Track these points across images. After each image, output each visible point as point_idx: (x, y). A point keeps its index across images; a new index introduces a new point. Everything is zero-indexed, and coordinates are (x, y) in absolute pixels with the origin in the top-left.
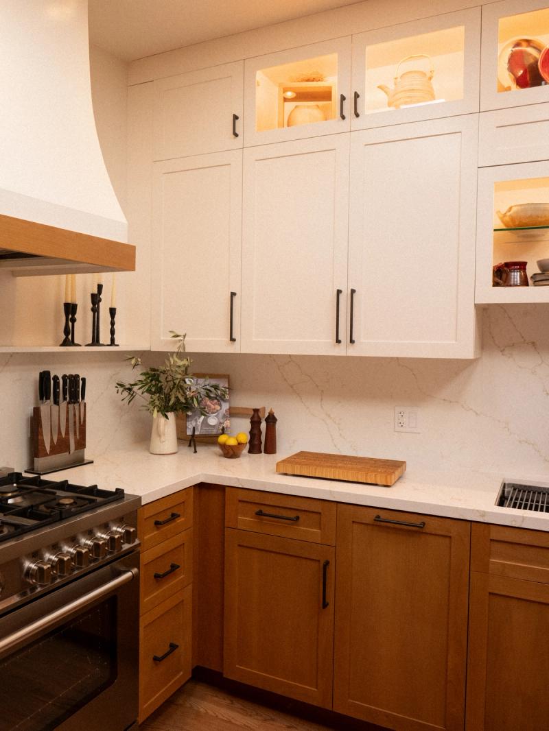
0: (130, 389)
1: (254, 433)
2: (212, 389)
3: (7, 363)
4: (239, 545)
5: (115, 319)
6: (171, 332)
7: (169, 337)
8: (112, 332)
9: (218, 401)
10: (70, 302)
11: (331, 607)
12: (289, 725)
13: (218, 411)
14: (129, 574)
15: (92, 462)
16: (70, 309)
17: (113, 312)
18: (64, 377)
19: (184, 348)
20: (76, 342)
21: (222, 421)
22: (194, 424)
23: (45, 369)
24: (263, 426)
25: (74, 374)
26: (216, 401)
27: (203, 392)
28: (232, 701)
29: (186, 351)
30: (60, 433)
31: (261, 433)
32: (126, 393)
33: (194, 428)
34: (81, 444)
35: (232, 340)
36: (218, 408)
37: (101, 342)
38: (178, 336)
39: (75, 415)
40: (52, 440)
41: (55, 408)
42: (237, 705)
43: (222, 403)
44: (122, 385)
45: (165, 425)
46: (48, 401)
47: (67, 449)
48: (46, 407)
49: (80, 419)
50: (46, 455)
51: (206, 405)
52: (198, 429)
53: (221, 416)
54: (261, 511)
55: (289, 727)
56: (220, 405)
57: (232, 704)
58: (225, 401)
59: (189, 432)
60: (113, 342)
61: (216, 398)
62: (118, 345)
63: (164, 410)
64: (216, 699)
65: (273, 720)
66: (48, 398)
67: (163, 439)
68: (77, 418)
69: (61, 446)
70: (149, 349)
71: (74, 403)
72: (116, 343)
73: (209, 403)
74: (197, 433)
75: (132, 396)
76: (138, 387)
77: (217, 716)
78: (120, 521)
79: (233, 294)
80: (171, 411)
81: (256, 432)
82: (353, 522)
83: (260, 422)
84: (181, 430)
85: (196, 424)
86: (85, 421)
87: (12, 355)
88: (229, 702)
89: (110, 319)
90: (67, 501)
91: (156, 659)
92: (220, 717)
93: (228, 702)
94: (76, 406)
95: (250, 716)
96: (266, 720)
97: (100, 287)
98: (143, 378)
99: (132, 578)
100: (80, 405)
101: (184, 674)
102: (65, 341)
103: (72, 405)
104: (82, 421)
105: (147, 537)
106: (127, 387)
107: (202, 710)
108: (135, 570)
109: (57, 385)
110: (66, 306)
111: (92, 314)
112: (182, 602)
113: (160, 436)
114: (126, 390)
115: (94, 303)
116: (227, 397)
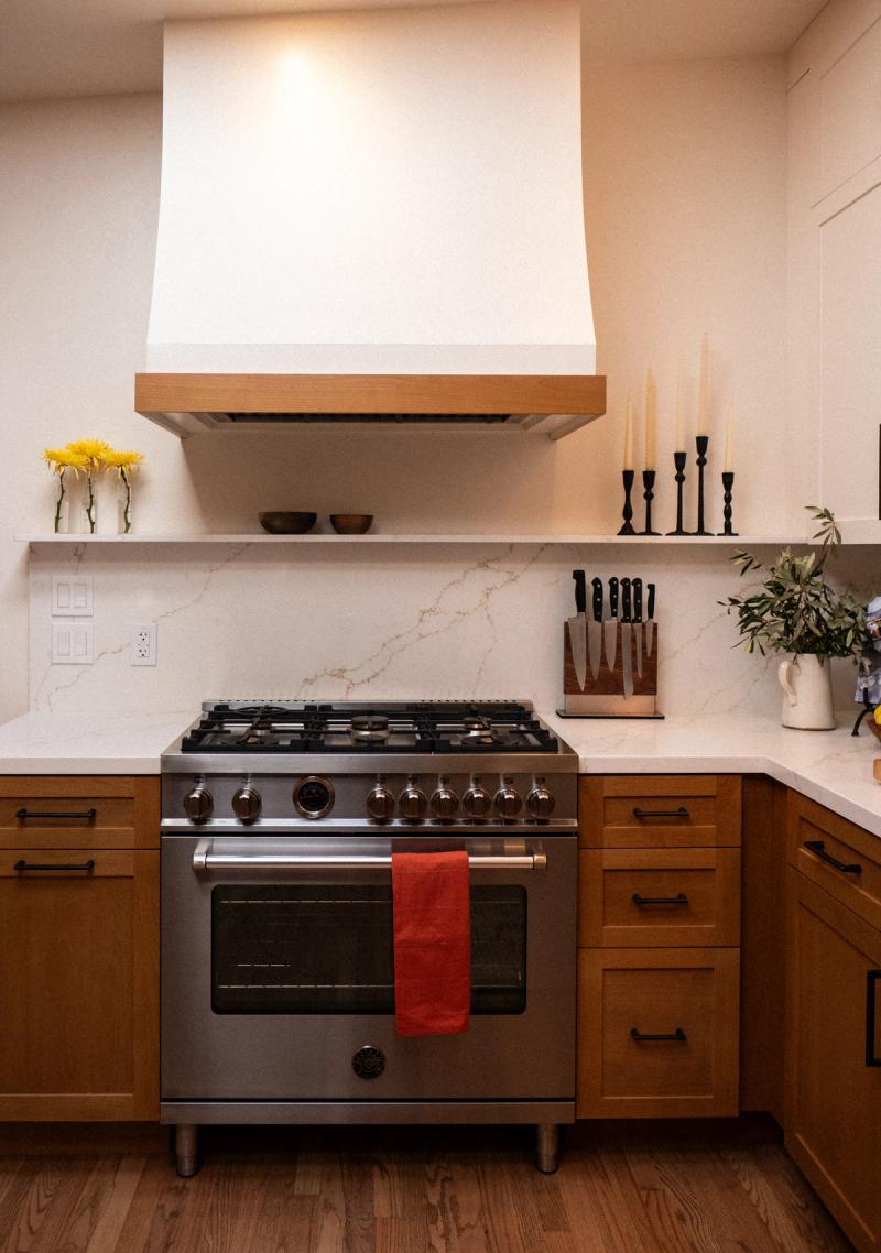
0: (748, 609)
3: (534, 559)
4: (800, 902)
5: (732, 492)
6: (811, 508)
8: (728, 513)
10: (637, 467)
14: (527, 859)
15: (663, 718)
17: (728, 479)
18: (613, 582)
19: (839, 539)
20: (653, 530)
22: (871, 683)
25: (632, 578)
29: (843, 542)
30: (604, 662)
33: (865, 689)
34: (648, 683)
37: (706, 529)
38: (822, 515)
39: (634, 640)
40: (589, 673)
41: (595, 626)
44: (734, 602)
45: (789, 674)
46: (585, 614)
47: (620, 690)
48: (579, 622)
49: (644, 646)
50: (578, 692)
59: (859, 697)
60: (728, 530)
62: (737, 535)
63: (796, 648)
66: (585, 609)
67: (792, 699)
68: (639, 645)
69: (607, 683)
71: (634, 621)
72: (733, 531)
74: (875, 701)
77: (757, 1206)
80: (810, 652)
85: (874, 684)
86: (654, 652)
87: (543, 547)
89: (723, 492)
91: (636, 1035)
93: (801, 1202)
94: (637, 626)
97: (702, 442)
99: (531, 867)
100: (644, 626)
101: (717, 1100)
102: (624, 527)
103: (629, 624)
104: (649, 655)
105: (609, 828)
106: (743, 605)
107: (746, 1185)
108: (540, 858)
109: (598, 592)
110: (628, 477)
111: (676, 483)
112: (713, 969)
113: (786, 693)
114: (743, 609)
115: (679, 467)
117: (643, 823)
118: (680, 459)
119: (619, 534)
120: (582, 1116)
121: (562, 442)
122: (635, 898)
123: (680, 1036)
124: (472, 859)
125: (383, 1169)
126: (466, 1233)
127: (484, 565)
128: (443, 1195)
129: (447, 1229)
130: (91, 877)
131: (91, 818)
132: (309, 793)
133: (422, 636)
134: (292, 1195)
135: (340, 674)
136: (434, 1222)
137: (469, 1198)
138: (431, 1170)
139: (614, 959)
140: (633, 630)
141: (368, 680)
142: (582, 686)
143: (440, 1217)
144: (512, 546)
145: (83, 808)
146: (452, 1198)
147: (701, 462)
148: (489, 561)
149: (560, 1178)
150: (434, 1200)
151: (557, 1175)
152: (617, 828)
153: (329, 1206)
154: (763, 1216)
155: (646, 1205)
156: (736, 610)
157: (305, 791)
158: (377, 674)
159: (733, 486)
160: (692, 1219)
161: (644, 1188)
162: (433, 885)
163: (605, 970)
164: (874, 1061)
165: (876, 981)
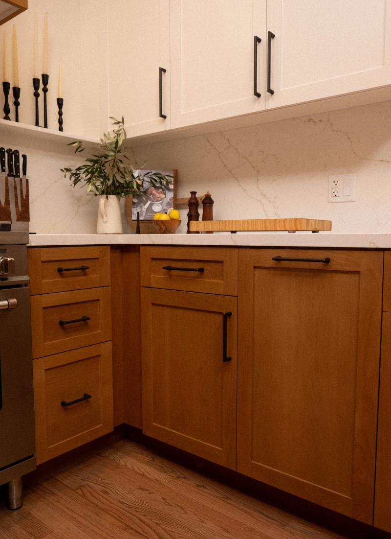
0: (76, 174)
2: (157, 179)
4: (153, 304)
5: (63, 110)
6: (112, 118)
8: (60, 122)
9: (163, 190)
10: (9, 82)
11: (234, 362)
12: (199, 484)
13: (162, 199)
14: (5, 303)
15: (35, 234)
16: (11, 91)
17: (60, 102)
21: (165, 207)
22: (139, 210)
24: (201, 209)
25: (13, 149)
26: (161, 190)
28: (153, 459)
31: (198, 215)
32: (73, 177)
33: (138, 213)
34: (24, 215)
35: (163, 116)
36: (163, 196)
37: (49, 125)
38: (117, 122)
39: (15, 188)
42: (158, 461)
43: (167, 192)
44: (68, 170)
45: (106, 205)
47: (8, 217)
49: (22, 193)
51: (152, 194)
52: (142, 214)
53: (165, 203)
54: (170, 266)
55: (198, 486)
56: (165, 194)
57: (153, 461)
58: (169, 190)
59: (134, 217)
60: (61, 128)
61: (161, 188)
63: (106, 192)
64: (140, 455)
65: (185, 478)
67: (105, 219)
68: (19, 191)
69: (2, 214)
71: (15, 177)
73: (154, 192)
74: (141, 218)
75: (78, 179)
77: (134, 469)
79: (162, 70)
80: (113, 194)
81: (193, 213)
82: (255, 267)
83: (197, 205)
84: (126, 215)
85: (141, 211)
86: (27, 196)
88: (151, 459)
89: (57, 109)
91: (63, 404)
92: (137, 470)
93: (149, 458)
94: (17, 179)
95: (165, 472)
96: (178, 477)
97: (45, 77)
99: (7, 307)
100: (21, 180)
101: (103, 427)
102: (5, 118)
103: (12, 178)
104: (24, 197)
105: (44, 281)
106: (74, 172)
107: (122, 463)
108: (14, 301)
110: (6, 86)
111: (35, 98)
112: (100, 355)
113: (102, 217)
114: (73, 174)
115: (36, 87)
116: (172, 187)
117: (62, 276)
118: (36, 83)
120: (39, 463)
123: (87, 397)
139: (51, 362)
140: (15, 182)
147: (45, 90)
152: (50, 280)
154: (139, 472)
155: (84, 496)
156: (68, 174)
159: (63, 107)
160: (111, 491)
163: (46, 370)
164: (226, 359)
165: (228, 317)
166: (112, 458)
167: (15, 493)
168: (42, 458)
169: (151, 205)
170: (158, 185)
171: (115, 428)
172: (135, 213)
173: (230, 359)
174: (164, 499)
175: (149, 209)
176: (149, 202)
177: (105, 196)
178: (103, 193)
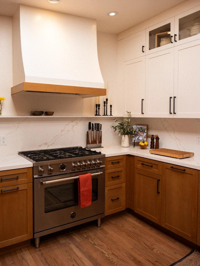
0: (115, 128)
1: (152, 143)
2: (141, 129)
3: (81, 120)
4: (138, 173)
5: (112, 108)
6: (127, 111)
7: (126, 113)
8: (111, 112)
9: (143, 132)
10: (97, 104)
11: (161, 193)
13: (142, 135)
14: (100, 173)
15: (103, 147)
16: (98, 106)
17: (111, 106)
18: (95, 124)
19: (131, 116)
20: (100, 114)
21: (143, 138)
22: (135, 139)
23: (90, 121)
24: (155, 140)
25: (98, 123)
27: (138, 130)
28: (137, 220)
29: (132, 117)
30: (94, 138)
31: (154, 142)
32: (114, 129)
34: (100, 142)
35: (142, 113)
37: (108, 115)
38: (128, 113)
40: (91, 140)
41: (92, 132)
44: (113, 127)
45: (124, 138)
46: (90, 130)
47: (96, 143)
48: (90, 131)
49: (100, 135)
50: (90, 144)
51: (139, 133)
52: (136, 140)
53: (143, 137)
54: (143, 164)
55: (150, 229)
56: (144, 134)
58: (145, 132)
59: (133, 141)
60: (111, 115)
61: (142, 132)
64: (133, 218)
65: (146, 226)
66: (90, 129)
67: (124, 142)
68: (99, 135)
69: (94, 142)
70: (122, 117)
71: (98, 131)
72: (112, 115)
73: (140, 133)
74: (135, 142)
75: (116, 130)
76: (117, 127)
77: (131, 222)
78: (99, 159)
79: (143, 100)
80: (126, 135)
81: (152, 142)
82: (166, 168)
83: (154, 139)
84: (130, 140)
86: (101, 136)
87: (82, 118)
89: (110, 108)
90: (87, 153)
91: (112, 200)
94: (99, 132)
95: (141, 224)
96: (144, 226)
97: (107, 100)
98: (119, 125)
101: (122, 208)
102: (96, 114)
104: (100, 136)
105: (108, 166)
106: (114, 127)
107: (128, 219)
108: (102, 172)
109: (93, 126)
110: (97, 105)
111: (104, 107)
112: (122, 187)
113: (123, 142)
114: (114, 128)
115: (105, 104)
116: (146, 131)
117: (113, 165)
118: (104, 102)
119: (95, 115)
120: (105, 215)
121: (84, 99)
122: (112, 177)
123: (118, 198)
124: (92, 174)
125: (73, 235)
126: (95, 239)
127: (72, 121)
128: (87, 235)
129: (91, 239)
130: (18, 191)
131: (17, 178)
132: (62, 167)
133: (61, 135)
134: (61, 244)
135: (46, 144)
136: (89, 239)
137: (91, 234)
138: (81, 232)
139: (109, 188)
141: (52, 145)
142: (90, 143)
143: (89, 238)
144: (77, 118)
145: (16, 176)
146: (88, 235)
147: (107, 103)
148: (74, 120)
149: (102, 227)
150: (86, 236)
151: (101, 227)
152: (110, 166)
153: (69, 243)
154: (133, 223)
155: (117, 226)
157: (61, 166)
158: (53, 143)
160: (124, 226)
161: (115, 224)
162: (86, 180)
163: (108, 190)
164: (158, 193)
165: (159, 181)
166: (125, 218)
167: (99, 223)
168: (106, 214)
169: (139, 137)
170: (141, 131)
171: (126, 209)
172: (134, 140)
173: (159, 193)
174: (139, 231)
175: (138, 139)
176: (138, 136)
177: (124, 135)
178: (123, 134)
